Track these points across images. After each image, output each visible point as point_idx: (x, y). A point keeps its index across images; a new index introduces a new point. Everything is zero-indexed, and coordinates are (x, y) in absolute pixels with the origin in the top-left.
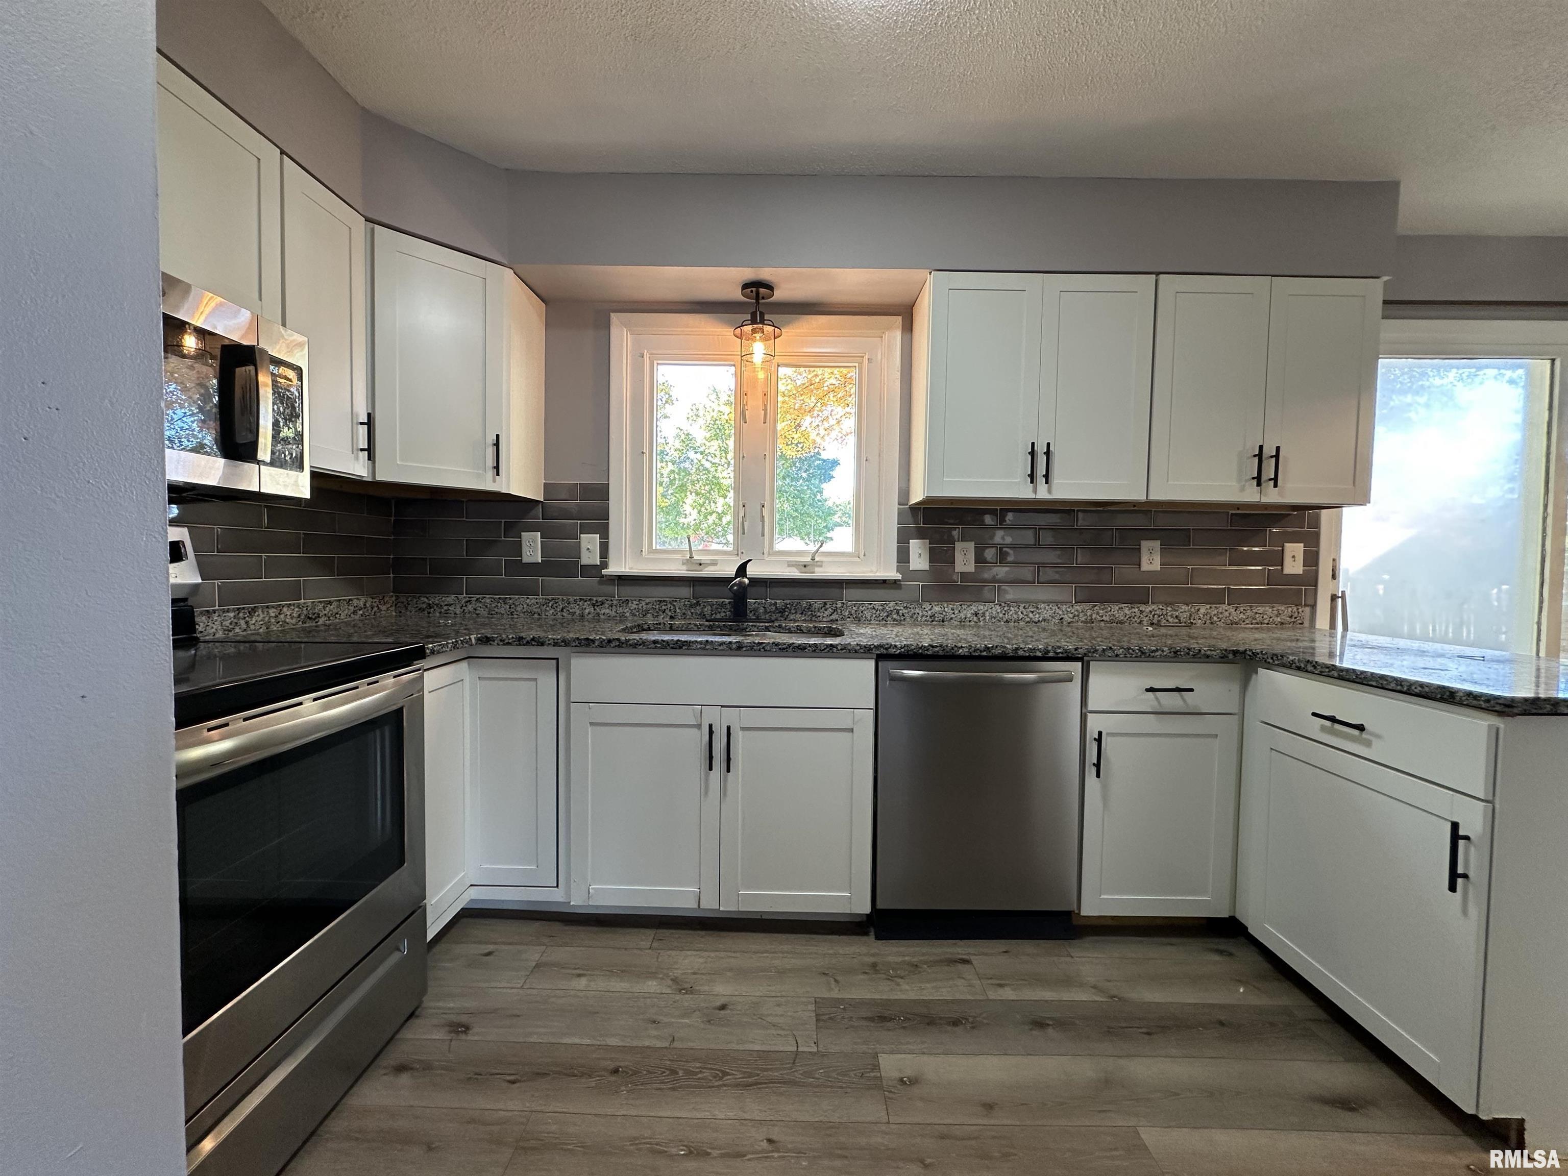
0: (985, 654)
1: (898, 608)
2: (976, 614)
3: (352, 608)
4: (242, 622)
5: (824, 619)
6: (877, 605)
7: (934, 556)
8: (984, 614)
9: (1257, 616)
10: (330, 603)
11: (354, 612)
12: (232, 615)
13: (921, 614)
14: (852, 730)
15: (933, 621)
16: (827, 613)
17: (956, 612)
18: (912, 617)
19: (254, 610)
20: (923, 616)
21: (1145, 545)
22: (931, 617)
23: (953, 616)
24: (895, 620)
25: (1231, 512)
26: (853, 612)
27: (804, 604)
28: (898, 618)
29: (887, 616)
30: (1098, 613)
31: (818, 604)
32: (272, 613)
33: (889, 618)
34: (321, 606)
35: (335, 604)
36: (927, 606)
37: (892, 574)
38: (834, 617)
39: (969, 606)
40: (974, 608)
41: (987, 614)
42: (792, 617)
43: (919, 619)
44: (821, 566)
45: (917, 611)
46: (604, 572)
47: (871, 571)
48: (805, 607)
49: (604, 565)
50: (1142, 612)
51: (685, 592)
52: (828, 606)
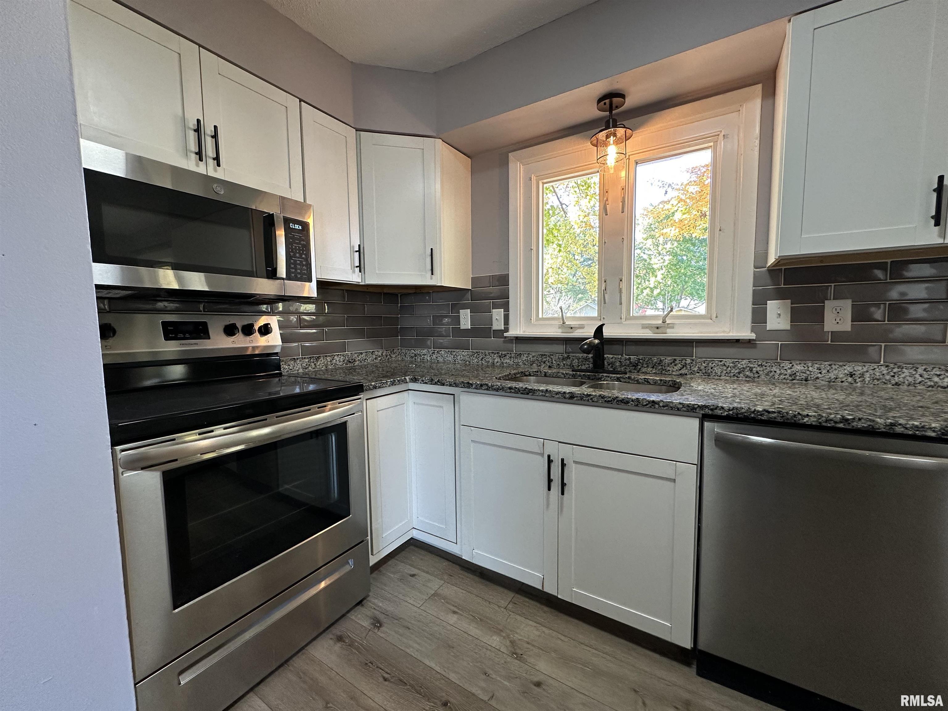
0: (841, 425)
1: (752, 366)
2: (851, 375)
3: (374, 356)
4: (313, 364)
5: (674, 373)
6: (729, 362)
7: (795, 316)
8: (862, 375)
10: (361, 353)
11: (376, 358)
12: (307, 360)
13: (778, 372)
14: (674, 481)
15: (793, 380)
16: (676, 368)
17: (824, 372)
18: (767, 374)
19: (319, 358)
20: (780, 374)
22: (790, 375)
23: (819, 375)
24: (747, 377)
26: (702, 367)
27: (655, 359)
28: (752, 375)
29: (739, 373)
31: (668, 360)
32: (329, 359)
33: (741, 375)
34: (356, 355)
35: (364, 354)
36: (786, 364)
37: (746, 333)
38: (683, 371)
39: (841, 366)
40: (848, 369)
41: (867, 375)
42: (644, 370)
43: (776, 377)
44: (673, 328)
45: (774, 369)
46: (506, 334)
47: (724, 332)
48: (656, 363)
49: (506, 330)
51: (560, 348)
52: (677, 362)
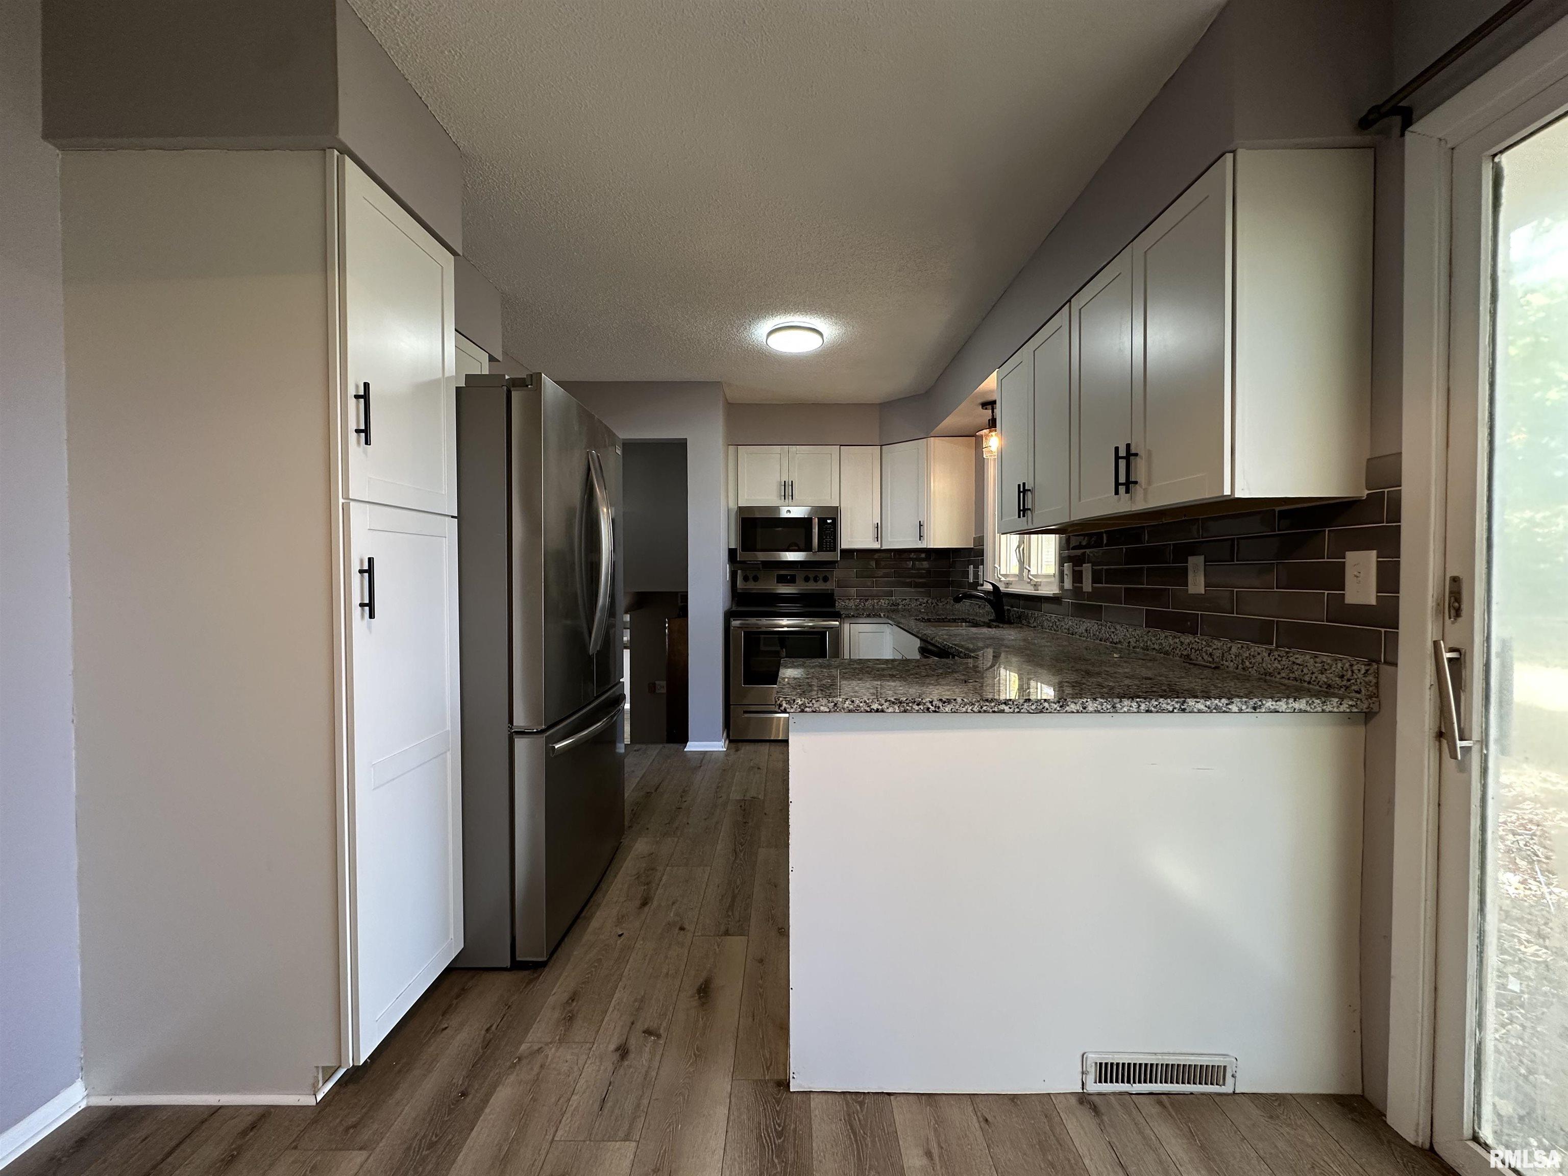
7: (1075, 578)
11: (920, 605)
18: (1061, 629)
21: (1192, 561)
22: (1067, 630)
23: (1076, 630)
25: (1277, 509)
28: (1056, 628)
29: (1052, 626)
30: (1151, 640)
36: (1066, 620)
37: (1058, 592)
38: (1035, 624)
44: (1040, 585)
46: (983, 588)
49: (983, 584)
50: (1181, 644)
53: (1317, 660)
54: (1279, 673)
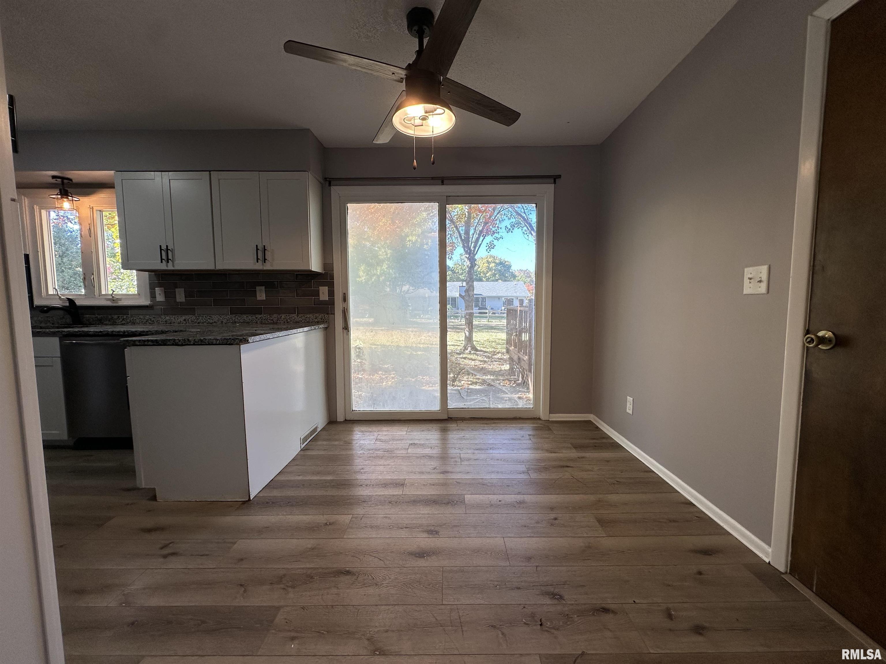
1: (151, 318)
5: (119, 323)
6: (141, 317)
7: (166, 294)
8: (188, 320)
9: (307, 319)
13: (161, 320)
14: (53, 366)
16: (120, 321)
17: (176, 319)
18: (157, 322)
20: (162, 321)
21: (258, 288)
22: (165, 322)
23: (175, 321)
24: (150, 323)
25: (295, 273)
26: (131, 320)
27: (110, 317)
29: (146, 322)
30: (238, 319)
31: (116, 317)
36: (163, 317)
37: (148, 303)
38: (123, 322)
40: (184, 318)
41: (190, 320)
42: (105, 323)
43: (160, 323)
44: (121, 300)
45: (159, 319)
47: (143, 302)
50: (256, 318)
52: (120, 318)
53: (314, 316)
54: (301, 321)
